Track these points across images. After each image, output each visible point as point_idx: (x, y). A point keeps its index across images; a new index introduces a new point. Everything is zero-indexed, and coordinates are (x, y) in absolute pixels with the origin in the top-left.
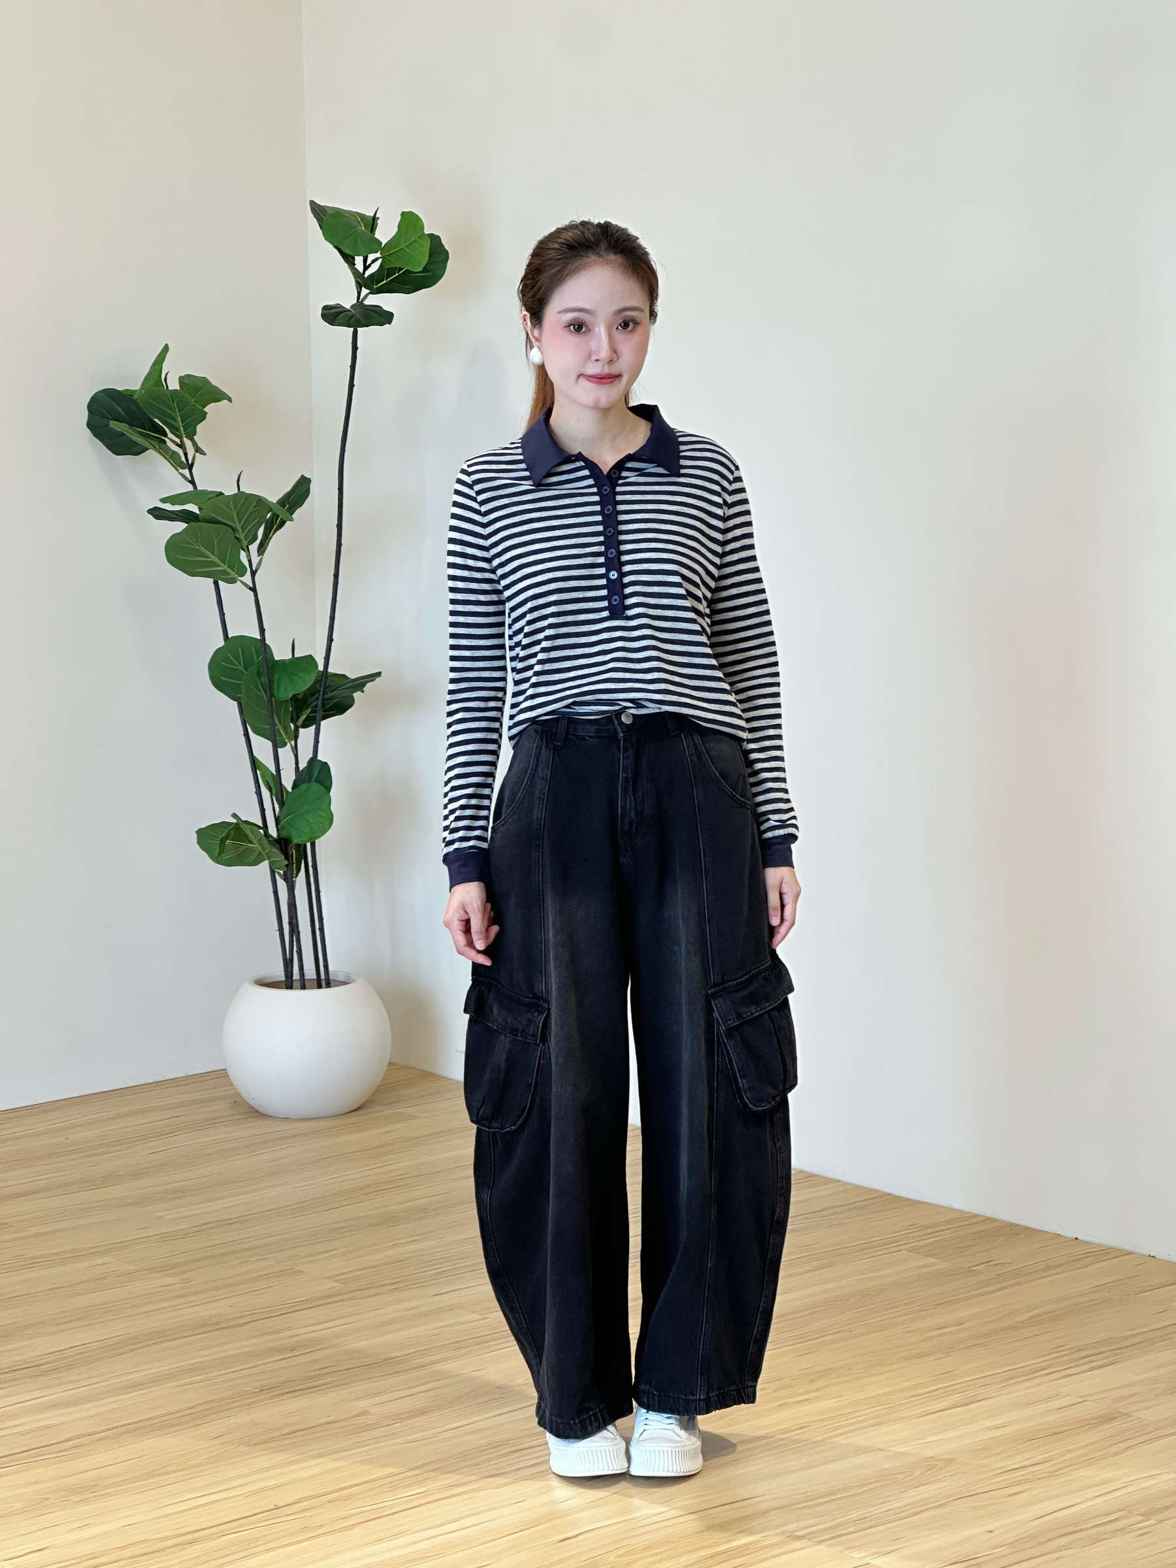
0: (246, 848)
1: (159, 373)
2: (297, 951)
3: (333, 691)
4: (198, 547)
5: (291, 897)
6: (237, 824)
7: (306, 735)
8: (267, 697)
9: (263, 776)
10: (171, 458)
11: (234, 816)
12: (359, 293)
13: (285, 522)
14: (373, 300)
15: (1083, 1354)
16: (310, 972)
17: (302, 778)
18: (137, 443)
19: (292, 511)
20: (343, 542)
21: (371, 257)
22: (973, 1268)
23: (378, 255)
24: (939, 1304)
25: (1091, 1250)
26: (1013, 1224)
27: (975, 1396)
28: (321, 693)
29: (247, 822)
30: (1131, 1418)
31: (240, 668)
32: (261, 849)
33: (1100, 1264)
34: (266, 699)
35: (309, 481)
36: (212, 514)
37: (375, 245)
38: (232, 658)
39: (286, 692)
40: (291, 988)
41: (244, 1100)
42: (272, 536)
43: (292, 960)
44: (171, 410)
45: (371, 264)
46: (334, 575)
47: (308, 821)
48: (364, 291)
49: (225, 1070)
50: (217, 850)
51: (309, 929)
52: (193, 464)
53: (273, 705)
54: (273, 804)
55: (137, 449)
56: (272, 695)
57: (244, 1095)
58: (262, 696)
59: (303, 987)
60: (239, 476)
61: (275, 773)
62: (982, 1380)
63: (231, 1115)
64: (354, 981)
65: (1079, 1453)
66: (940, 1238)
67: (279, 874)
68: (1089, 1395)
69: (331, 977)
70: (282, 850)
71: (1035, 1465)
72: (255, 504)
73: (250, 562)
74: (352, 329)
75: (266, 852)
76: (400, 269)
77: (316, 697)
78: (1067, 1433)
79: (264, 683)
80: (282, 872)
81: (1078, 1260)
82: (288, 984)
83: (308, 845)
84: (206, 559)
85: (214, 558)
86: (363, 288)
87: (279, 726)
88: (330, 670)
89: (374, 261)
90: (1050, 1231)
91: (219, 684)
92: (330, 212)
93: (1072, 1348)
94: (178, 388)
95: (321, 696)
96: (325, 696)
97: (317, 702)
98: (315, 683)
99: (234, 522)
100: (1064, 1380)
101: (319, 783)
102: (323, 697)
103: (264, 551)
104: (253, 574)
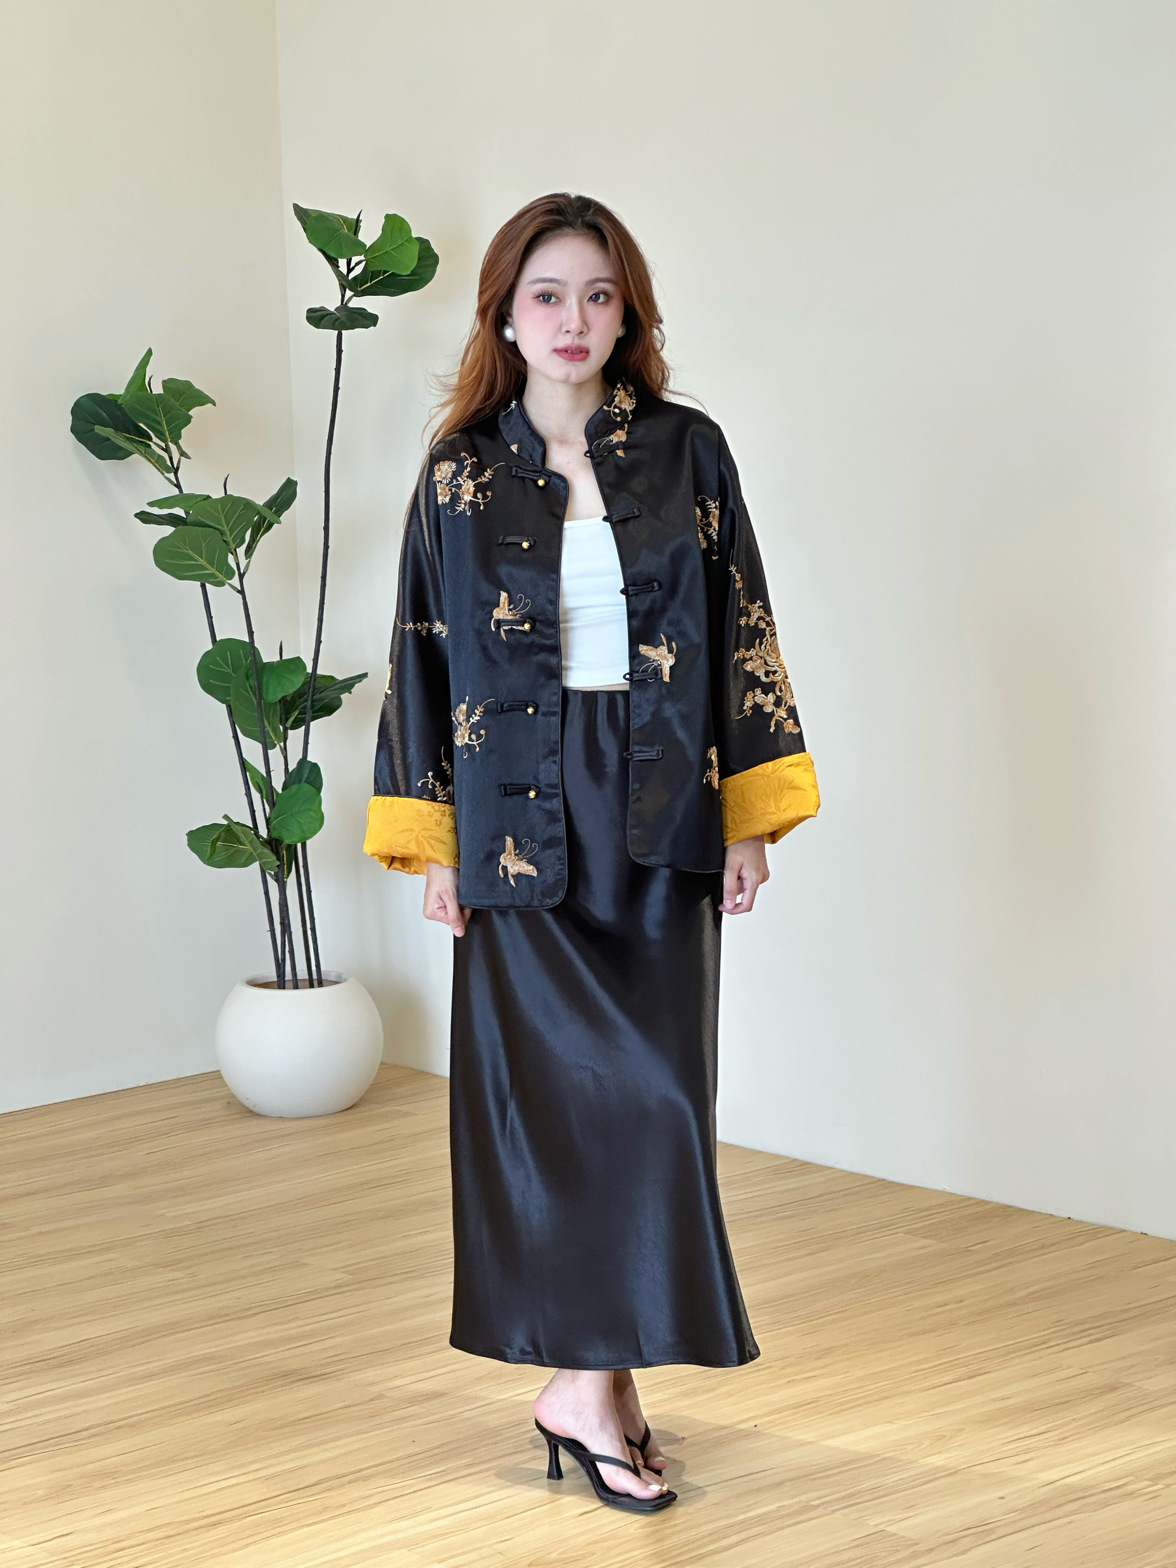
0: (237, 850)
1: (143, 377)
2: (289, 952)
3: (320, 693)
4: (186, 550)
5: (282, 898)
6: (228, 826)
7: (295, 737)
8: (256, 699)
9: (252, 778)
10: (156, 462)
11: (226, 817)
12: (343, 296)
13: (274, 525)
14: (356, 303)
15: (1081, 1328)
16: (302, 973)
17: (291, 779)
18: (121, 448)
19: (279, 513)
20: (330, 543)
21: (355, 260)
22: (970, 1248)
23: (362, 258)
25: (1086, 1230)
26: (1006, 1205)
27: (977, 1369)
28: (310, 695)
29: (238, 823)
30: (1132, 1388)
31: (229, 671)
32: (253, 851)
33: (1094, 1243)
34: (255, 701)
35: (296, 483)
36: (200, 517)
37: (359, 247)
38: (221, 662)
39: (276, 692)
40: (284, 988)
41: (238, 1101)
42: (259, 538)
43: (284, 960)
44: (156, 414)
45: (355, 266)
46: (322, 577)
47: (299, 822)
48: (349, 293)
49: (219, 1071)
50: (209, 853)
51: (301, 929)
52: (178, 468)
53: (263, 708)
54: (264, 806)
55: (121, 454)
56: (261, 697)
57: (238, 1095)
58: (251, 699)
59: (296, 987)
60: (226, 479)
61: (265, 775)
62: (984, 1355)
63: (227, 1116)
64: (346, 980)
65: (1085, 1421)
66: (936, 1220)
67: (270, 874)
68: (1089, 1367)
69: (323, 978)
70: (272, 850)
71: (1042, 1433)
72: (242, 507)
73: (238, 565)
74: (337, 332)
75: (258, 853)
76: (385, 272)
77: (302, 700)
78: (1072, 1402)
79: (253, 684)
80: (273, 873)
81: (1070, 1239)
82: (281, 984)
83: (299, 846)
84: (193, 562)
85: (202, 561)
86: (347, 290)
87: (268, 728)
88: (318, 672)
89: (357, 264)
90: (1045, 1212)
91: (207, 687)
92: (313, 215)
93: (1070, 1323)
94: (162, 392)
95: (310, 698)
96: (314, 697)
97: (305, 703)
98: (303, 685)
99: (222, 526)
100: (1065, 1353)
101: (310, 784)
102: (312, 698)
103: (252, 554)
104: (241, 576)
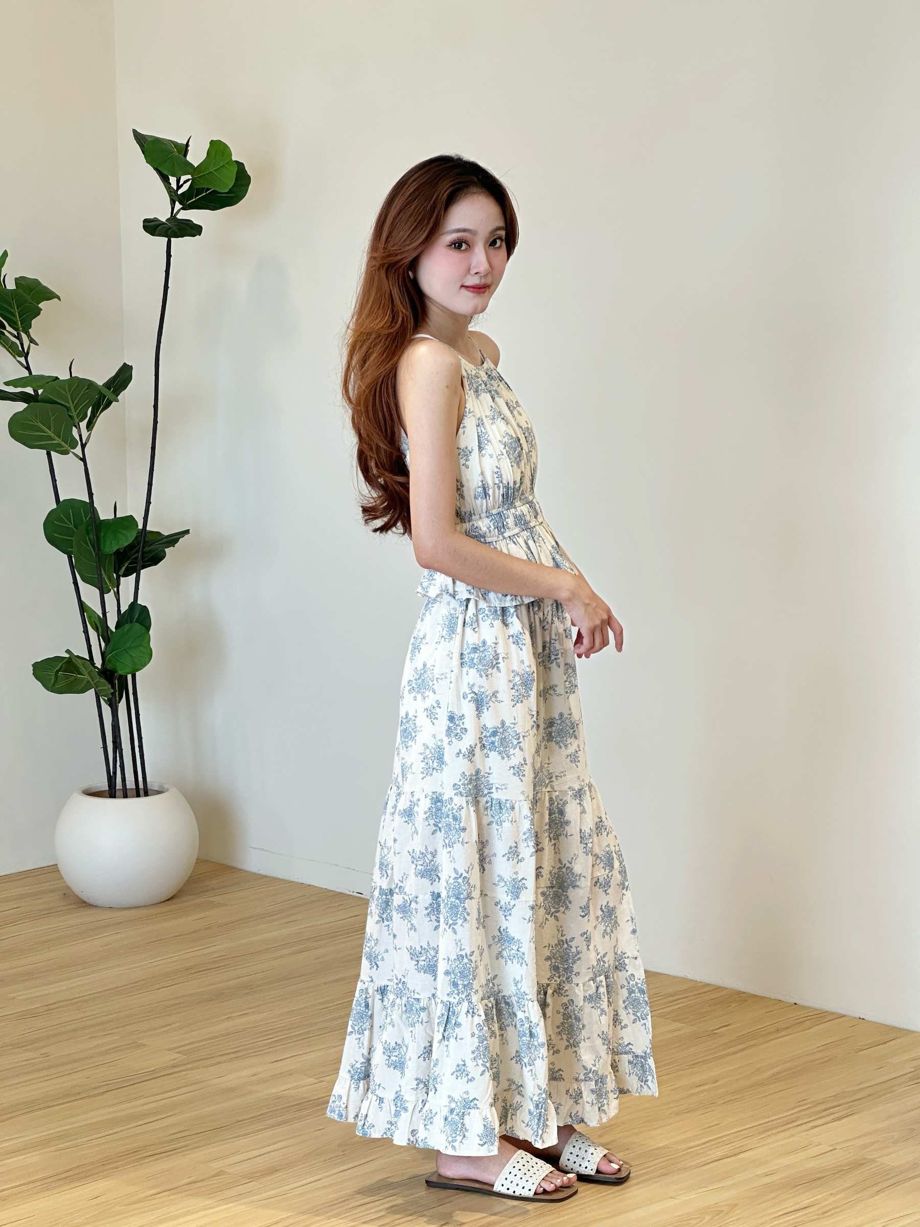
0: (76, 679)
2: (120, 766)
3: (149, 546)
4: (37, 424)
5: (115, 719)
6: (69, 658)
7: (128, 583)
8: (95, 551)
9: (89, 618)
10: (10, 347)
11: (68, 651)
12: (173, 209)
13: (112, 402)
14: (183, 215)
15: (822, 1107)
16: (130, 784)
17: (123, 619)
19: (117, 392)
20: (159, 420)
21: (183, 178)
22: (715, 1032)
23: (189, 177)
24: (695, 1064)
25: (810, 1014)
26: (740, 991)
27: (741, 1146)
28: (141, 547)
29: (78, 657)
31: (71, 526)
32: (90, 680)
33: (820, 1027)
34: (93, 553)
35: (131, 367)
36: (50, 396)
37: (188, 168)
38: (64, 519)
39: (111, 546)
40: (114, 797)
41: (75, 893)
42: (99, 415)
43: (115, 773)
44: (12, 309)
45: (183, 184)
46: (152, 448)
47: (131, 656)
48: (178, 206)
49: (56, 866)
50: (53, 680)
51: (130, 746)
52: (28, 353)
53: (100, 557)
54: (100, 642)
56: (99, 549)
57: (75, 889)
58: (90, 551)
59: (125, 796)
60: (72, 363)
61: (101, 616)
62: (743, 1132)
63: (65, 906)
64: (168, 790)
65: (839, 1196)
66: (682, 1005)
67: (104, 700)
68: (836, 1144)
69: (148, 788)
70: (106, 679)
71: (806, 1208)
72: (86, 387)
73: (80, 436)
74: (167, 239)
75: (96, 682)
76: (209, 189)
77: (134, 551)
78: (825, 1179)
79: (92, 539)
80: (106, 698)
81: (802, 1022)
82: (112, 793)
83: (129, 677)
84: (42, 434)
85: (50, 433)
86: (177, 203)
87: (104, 575)
88: (148, 528)
89: (185, 182)
90: (773, 998)
91: (51, 540)
92: (150, 141)
93: (813, 1101)
94: (15, 288)
95: (140, 550)
96: (144, 550)
97: (137, 555)
98: (133, 540)
99: (69, 403)
100: (812, 1131)
101: (141, 623)
102: (142, 550)
103: (93, 427)
104: (83, 446)
